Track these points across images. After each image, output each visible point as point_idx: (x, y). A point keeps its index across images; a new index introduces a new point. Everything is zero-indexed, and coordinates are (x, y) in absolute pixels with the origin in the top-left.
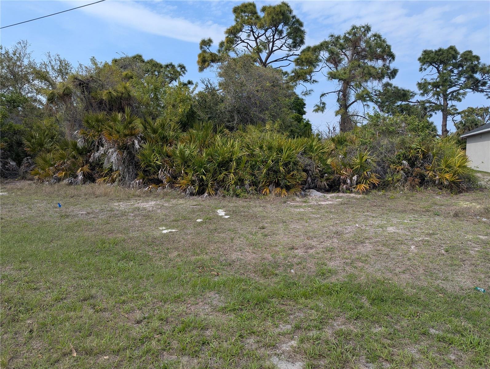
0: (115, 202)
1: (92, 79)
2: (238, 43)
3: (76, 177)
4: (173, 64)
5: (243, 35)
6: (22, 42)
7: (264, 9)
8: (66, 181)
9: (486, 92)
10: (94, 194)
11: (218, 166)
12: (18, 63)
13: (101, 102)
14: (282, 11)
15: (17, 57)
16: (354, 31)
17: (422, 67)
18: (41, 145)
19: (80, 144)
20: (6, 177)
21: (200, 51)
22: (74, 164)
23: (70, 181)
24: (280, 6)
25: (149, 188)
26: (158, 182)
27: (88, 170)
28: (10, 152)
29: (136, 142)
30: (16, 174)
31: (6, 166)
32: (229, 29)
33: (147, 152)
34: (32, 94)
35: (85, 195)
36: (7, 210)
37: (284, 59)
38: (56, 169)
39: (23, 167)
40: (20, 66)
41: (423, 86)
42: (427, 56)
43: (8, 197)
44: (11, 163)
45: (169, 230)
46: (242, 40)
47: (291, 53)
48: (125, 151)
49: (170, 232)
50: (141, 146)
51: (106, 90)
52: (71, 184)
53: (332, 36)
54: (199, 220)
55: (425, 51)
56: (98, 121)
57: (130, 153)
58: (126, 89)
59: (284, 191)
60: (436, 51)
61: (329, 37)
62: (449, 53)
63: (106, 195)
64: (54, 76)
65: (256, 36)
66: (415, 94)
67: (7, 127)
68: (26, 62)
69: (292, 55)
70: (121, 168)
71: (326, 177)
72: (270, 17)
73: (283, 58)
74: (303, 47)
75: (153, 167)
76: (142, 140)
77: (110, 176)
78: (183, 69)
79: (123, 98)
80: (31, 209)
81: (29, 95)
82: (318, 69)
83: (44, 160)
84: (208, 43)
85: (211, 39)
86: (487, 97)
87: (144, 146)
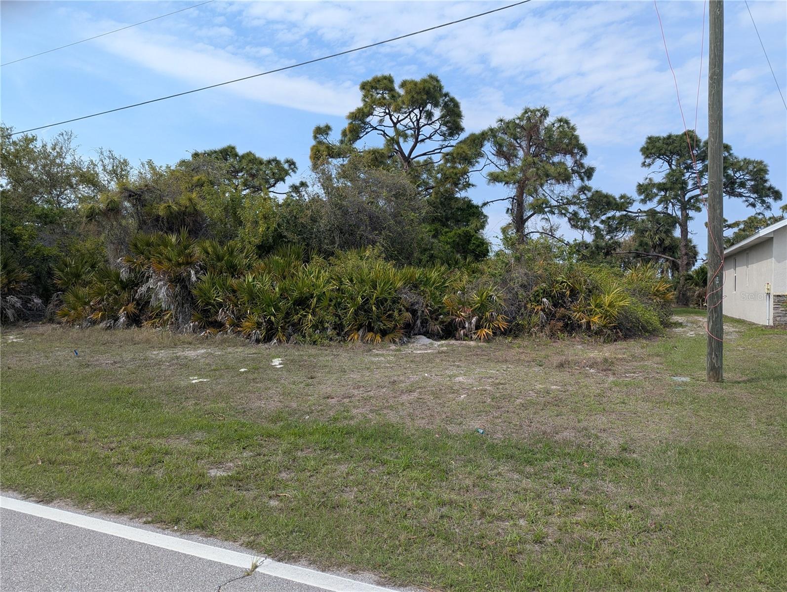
0: (155, 350)
1: (147, 188)
2: (367, 130)
3: (116, 319)
4: (278, 159)
5: (373, 120)
6: (65, 133)
7: (404, 85)
8: (102, 325)
9: (745, 196)
10: (132, 340)
11: (294, 304)
12: (58, 161)
13: (158, 218)
14: (427, 88)
15: (57, 152)
16: (527, 115)
17: (645, 162)
18: (78, 276)
19: (124, 275)
20: (27, 320)
21: (313, 143)
22: (116, 301)
23: (108, 325)
24: (424, 81)
25: (206, 333)
26: (219, 326)
27: (133, 310)
28: (35, 285)
29: (193, 272)
30: (40, 316)
31: (29, 305)
32: (353, 113)
33: (206, 286)
34: (74, 204)
35: (121, 342)
36: (18, 359)
37: (436, 151)
38: (92, 308)
39: (51, 306)
40: (60, 165)
41: (645, 190)
42: (651, 145)
43: (23, 344)
44: (35, 301)
45: (201, 380)
46: (373, 127)
47: (446, 143)
48: (178, 284)
49: (200, 382)
50: (198, 278)
51: (165, 202)
52: (109, 328)
53: (501, 121)
54: (242, 370)
55: (650, 138)
56: (149, 244)
57: (184, 287)
58: (191, 202)
59: (378, 338)
60: (664, 139)
61: (497, 122)
62: (682, 141)
63: (148, 341)
64: (106, 179)
65: (395, 120)
66: (634, 201)
67: (34, 252)
68: (68, 160)
69: (447, 146)
70: (172, 307)
71: (442, 319)
72: (409, 97)
73: (434, 151)
74: (463, 136)
75: (213, 306)
76: (201, 270)
77: (161, 318)
78: (292, 166)
79: (187, 214)
80: (47, 358)
81: (70, 205)
82: (478, 167)
83: (76, 296)
84: (325, 131)
85: (329, 125)
86: (747, 203)
87: (203, 278)
